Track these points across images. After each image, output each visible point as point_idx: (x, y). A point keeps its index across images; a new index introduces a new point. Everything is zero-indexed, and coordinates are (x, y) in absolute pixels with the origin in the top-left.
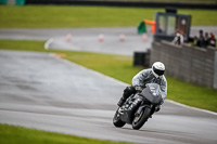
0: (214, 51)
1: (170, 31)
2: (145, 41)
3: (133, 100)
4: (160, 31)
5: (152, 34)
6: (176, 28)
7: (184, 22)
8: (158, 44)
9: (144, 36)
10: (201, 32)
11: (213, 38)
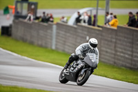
0: (52, 25)
1: (25, 12)
2: (8, 19)
3: (77, 65)
4: (18, 13)
5: (13, 15)
6: (28, 10)
7: (33, 7)
8: (17, 21)
9: (8, 16)
10: (44, 13)
11: (51, 17)
